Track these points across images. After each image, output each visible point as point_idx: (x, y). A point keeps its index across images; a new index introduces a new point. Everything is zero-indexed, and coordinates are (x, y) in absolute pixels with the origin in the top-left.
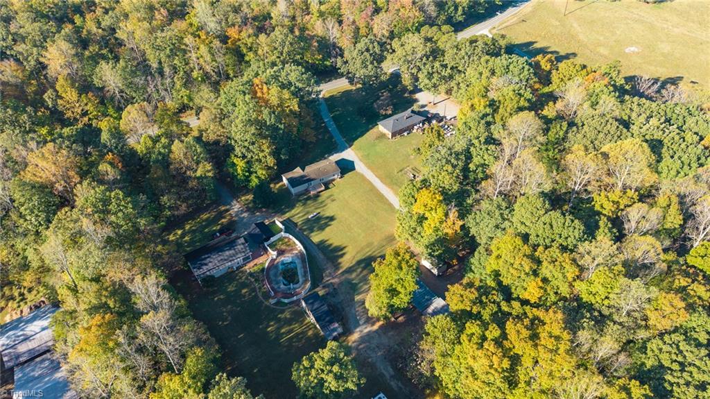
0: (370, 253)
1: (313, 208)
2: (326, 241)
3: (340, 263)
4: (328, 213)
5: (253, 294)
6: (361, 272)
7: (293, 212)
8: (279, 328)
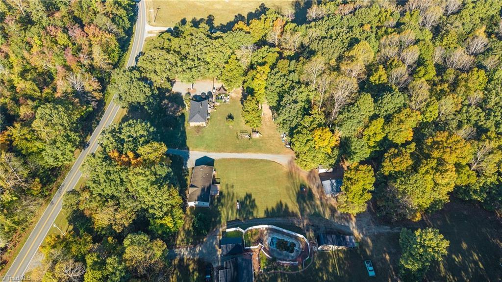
0: (295, 192)
1: (230, 202)
2: (267, 209)
3: (293, 212)
4: (242, 195)
5: (286, 276)
6: (307, 205)
7: (223, 215)
8: (328, 272)
